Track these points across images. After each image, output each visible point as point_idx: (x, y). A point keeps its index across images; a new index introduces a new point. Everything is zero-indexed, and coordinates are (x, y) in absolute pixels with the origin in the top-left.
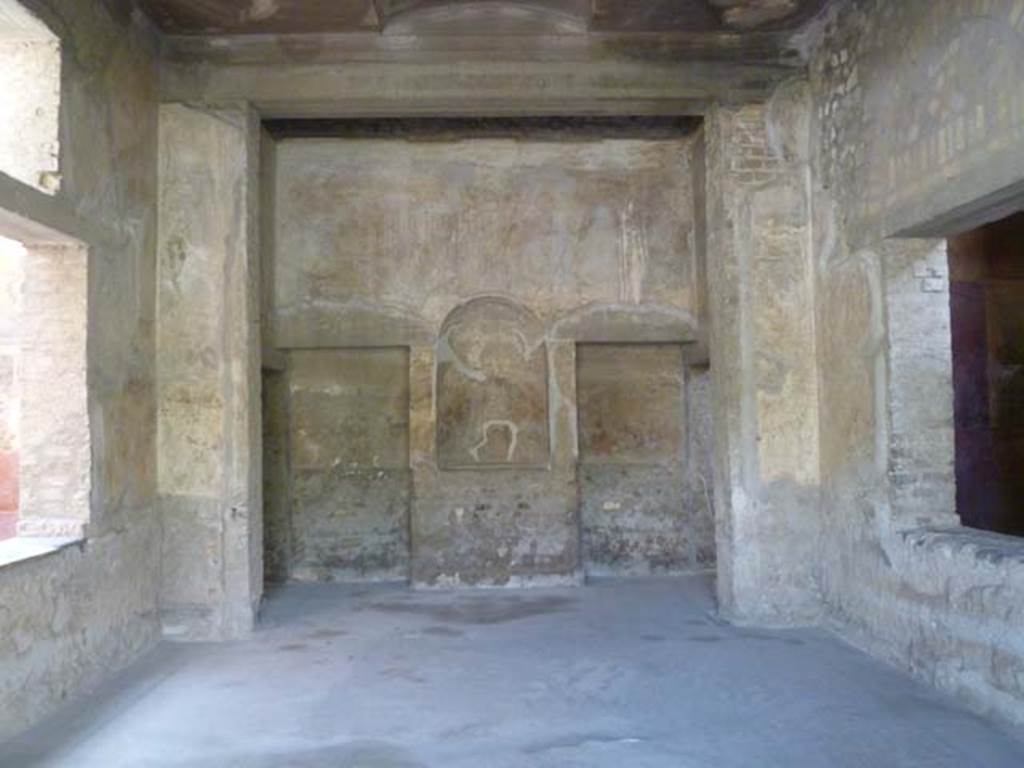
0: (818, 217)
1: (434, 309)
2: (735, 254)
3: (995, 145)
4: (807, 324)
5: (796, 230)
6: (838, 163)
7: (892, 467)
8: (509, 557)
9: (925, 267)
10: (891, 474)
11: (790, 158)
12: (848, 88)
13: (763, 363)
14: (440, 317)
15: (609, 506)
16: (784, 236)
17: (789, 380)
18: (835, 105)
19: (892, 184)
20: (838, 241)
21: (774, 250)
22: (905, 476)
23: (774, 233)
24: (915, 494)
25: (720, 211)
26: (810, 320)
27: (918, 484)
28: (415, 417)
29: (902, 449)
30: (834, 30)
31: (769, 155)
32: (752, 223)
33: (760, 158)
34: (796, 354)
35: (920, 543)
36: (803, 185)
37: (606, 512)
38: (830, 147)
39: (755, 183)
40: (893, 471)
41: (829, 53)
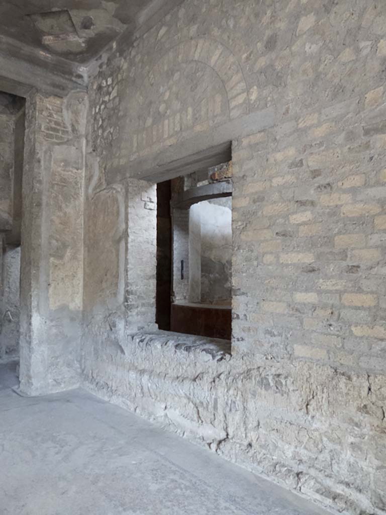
0: (89, 166)
2: (41, 178)
3: (198, 128)
4: (79, 223)
5: (76, 171)
6: (103, 137)
7: (126, 300)
9: (146, 196)
10: (126, 304)
11: (75, 132)
12: (111, 98)
13: (54, 242)
16: (70, 173)
17: (68, 253)
18: (103, 107)
19: (134, 149)
20: (100, 179)
21: (64, 180)
22: (133, 305)
23: (64, 170)
24: (137, 314)
25: (33, 152)
26: (81, 220)
27: (139, 309)
29: (132, 291)
30: (104, 67)
31: (64, 127)
32: (52, 163)
33: (58, 127)
34: (73, 238)
35: (142, 341)
36: (82, 147)
38: (98, 129)
39: (54, 140)
40: (127, 302)
41: (101, 78)
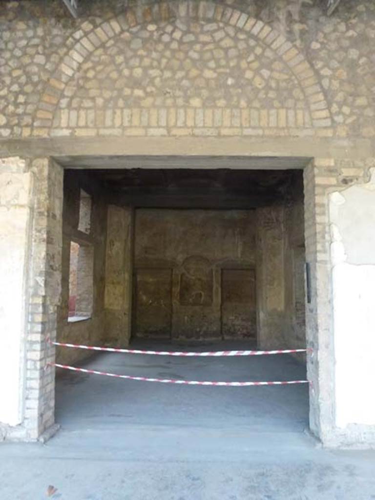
0: (284, 238)
1: (180, 258)
2: (262, 248)
5: (279, 241)
8: (200, 331)
10: (296, 308)
11: (278, 221)
13: (269, 277)
14: (181, 260)
15: (231, 318)
16: (276, 243)
21: (273, 247)
23: (273, 242)
28: (173, 289)
31: (272, 220)
32: (267, 239)
33: (269, 221)
36: (281, 229)
37: (230, 319)
39: (268, 228)
